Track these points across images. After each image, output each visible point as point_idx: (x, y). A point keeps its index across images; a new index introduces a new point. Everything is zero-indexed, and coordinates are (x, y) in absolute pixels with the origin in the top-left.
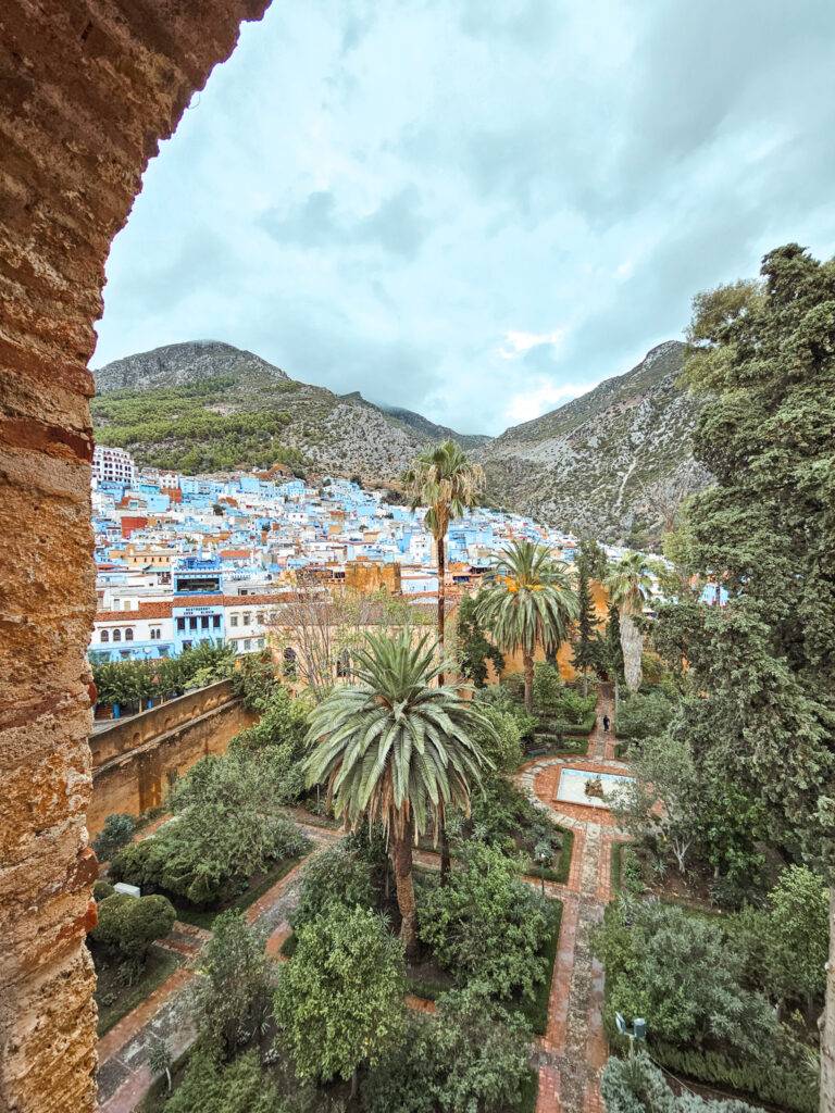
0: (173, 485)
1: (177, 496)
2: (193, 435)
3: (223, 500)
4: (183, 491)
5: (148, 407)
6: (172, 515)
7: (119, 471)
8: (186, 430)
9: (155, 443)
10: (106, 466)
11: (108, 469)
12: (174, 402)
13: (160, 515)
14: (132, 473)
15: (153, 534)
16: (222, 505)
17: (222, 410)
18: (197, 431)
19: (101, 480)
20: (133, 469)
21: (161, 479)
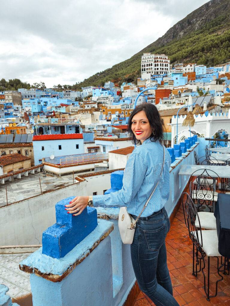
0: (190, 71)
1: (192, 77)
2: (203, 50)
3: (223, 76)
4: (196, 74)
5: (182, 44)
6: (189, 87)
7: (162, 67)
8: (199, 48)
9: (184, 59)
10: (155, 66)
11: (157, 67)
12: (194, 38)
13: (181, 87)
14: (169, 68)
15: (174, 100)
16: (222, 79)
17: (219, 33)
18: (205, 47)
19: (153, 74)
20: (169, 65)
21: (184, 68)
